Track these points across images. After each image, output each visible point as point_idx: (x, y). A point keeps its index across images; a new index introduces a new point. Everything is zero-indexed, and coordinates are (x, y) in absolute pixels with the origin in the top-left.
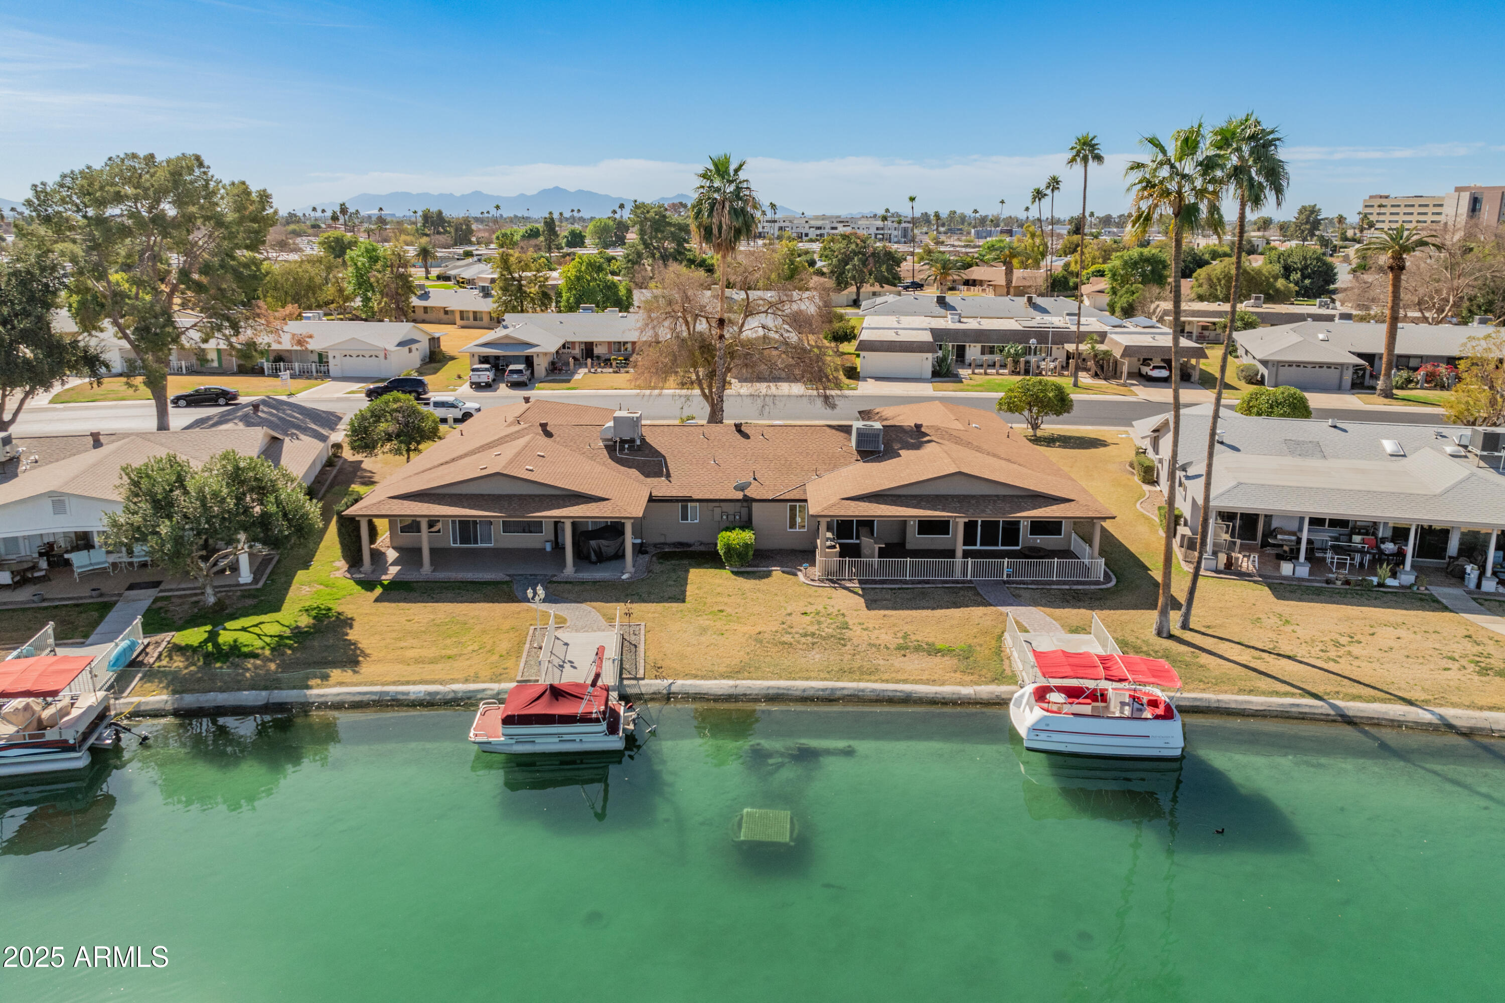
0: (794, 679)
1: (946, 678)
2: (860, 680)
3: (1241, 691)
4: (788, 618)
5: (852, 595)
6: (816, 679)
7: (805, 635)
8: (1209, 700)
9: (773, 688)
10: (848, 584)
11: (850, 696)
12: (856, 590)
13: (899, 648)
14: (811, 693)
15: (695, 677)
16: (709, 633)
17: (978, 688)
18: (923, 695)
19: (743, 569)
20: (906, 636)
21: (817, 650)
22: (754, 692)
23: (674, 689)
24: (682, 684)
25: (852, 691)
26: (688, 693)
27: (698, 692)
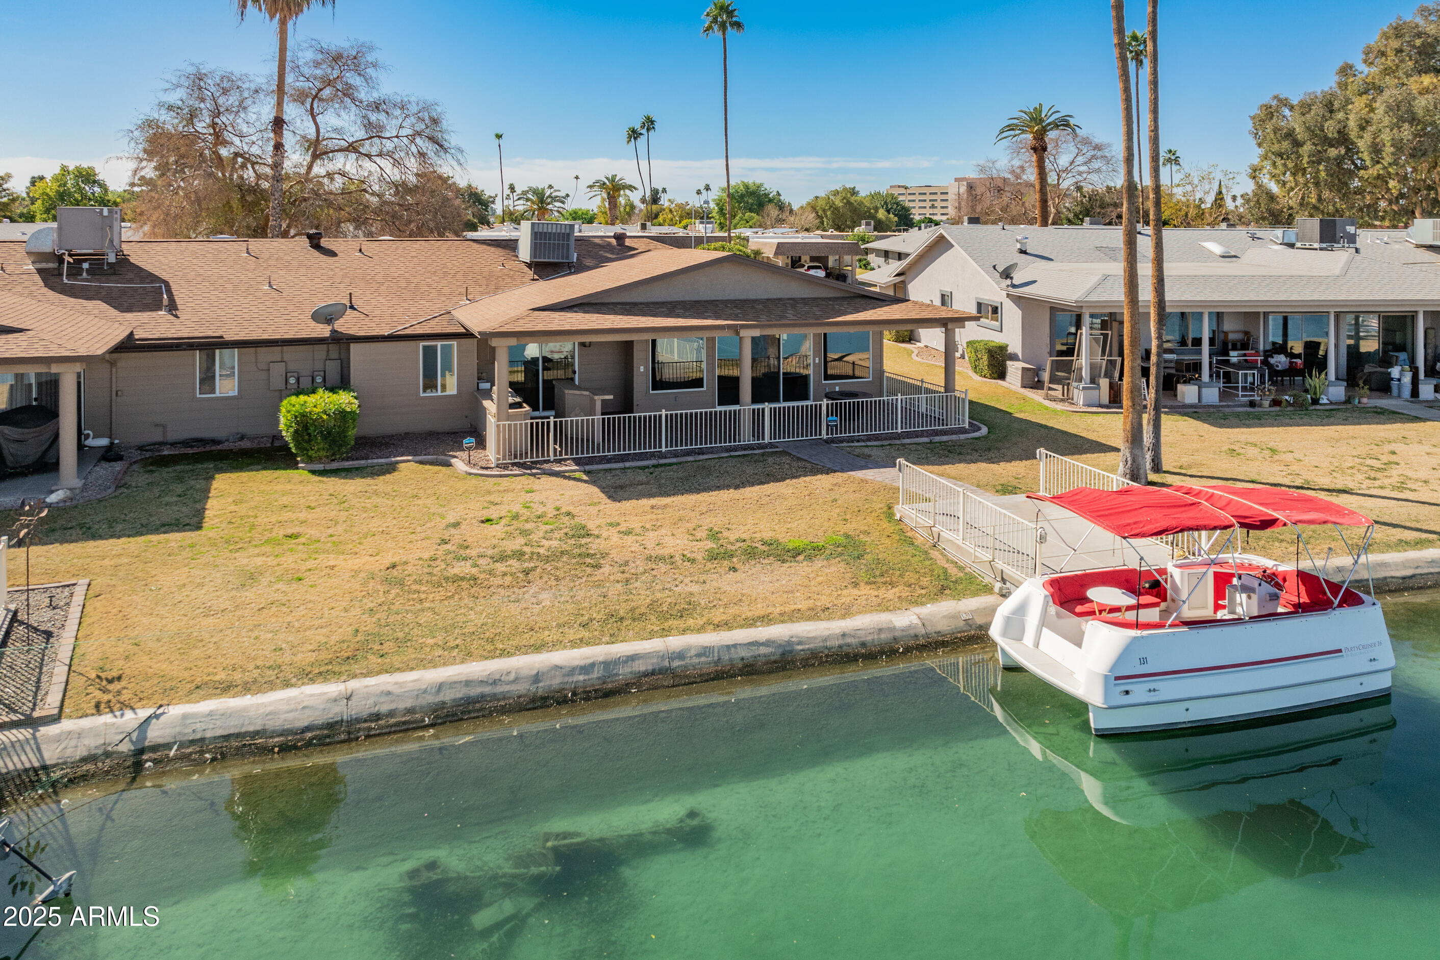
0: (505, 653)
1: (847, 600)
2: (665, 632)
4: (453, 531)
5: (572, 482)
6: (555, 645)
7: (502, 558)
9: (453, 684)
10: (557, 468)
11: (653, 673)
12: (577, 475)
13: (713, 557)
14: (556, 682)
15: (226, 688)
16: (264, 581)
17: (921, 612)
18: (818, 644)
19: (335, 465)
20: (714, 535)
21: (540, 583)
22: (402, 705)
23: (155, 734)
24: (185, 717)
25: (655, 661)
26: (202, 740)
27: (232, 731)
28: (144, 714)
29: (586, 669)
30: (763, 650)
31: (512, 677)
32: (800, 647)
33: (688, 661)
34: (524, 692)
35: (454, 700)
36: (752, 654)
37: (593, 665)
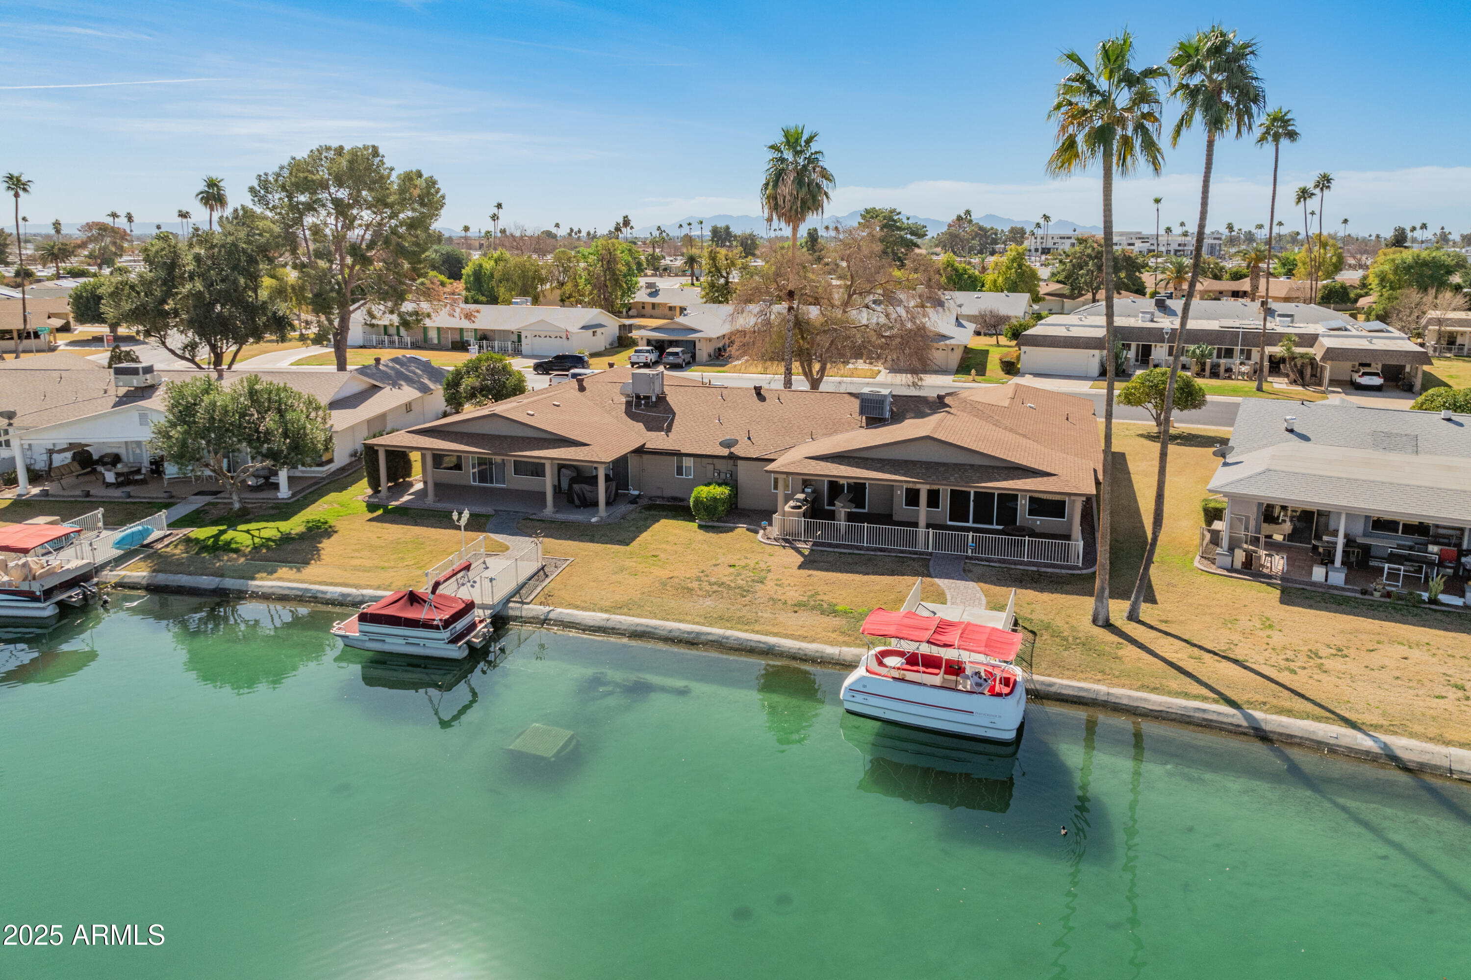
0: (668, 620)
1: (821, 636)
2: (732, 628)
3: (1143, 687)
4: (712, 568)
6: (688, 622)
7: (714, 584)
8: (1097, 692)
9: (642, 625)
10: (799, 545)
11: (714, 641)
13: (798, 605)
14: (677, 634)
15: (577, 607)
16: (625, 573)
17: (845, 649)
18: (787, 649)
19: (710, 524)
20: (815, 595)
21: (715, 597)
22: (623, 627)
23: (551, 616)
24: (561, 613)
25: (716, 637)
26: (562, 621)
28: (551, 608)
31: (662, 628)
33: (729, 641)
34: (664, 635)
35: (641, 631)
37: (692, 632)
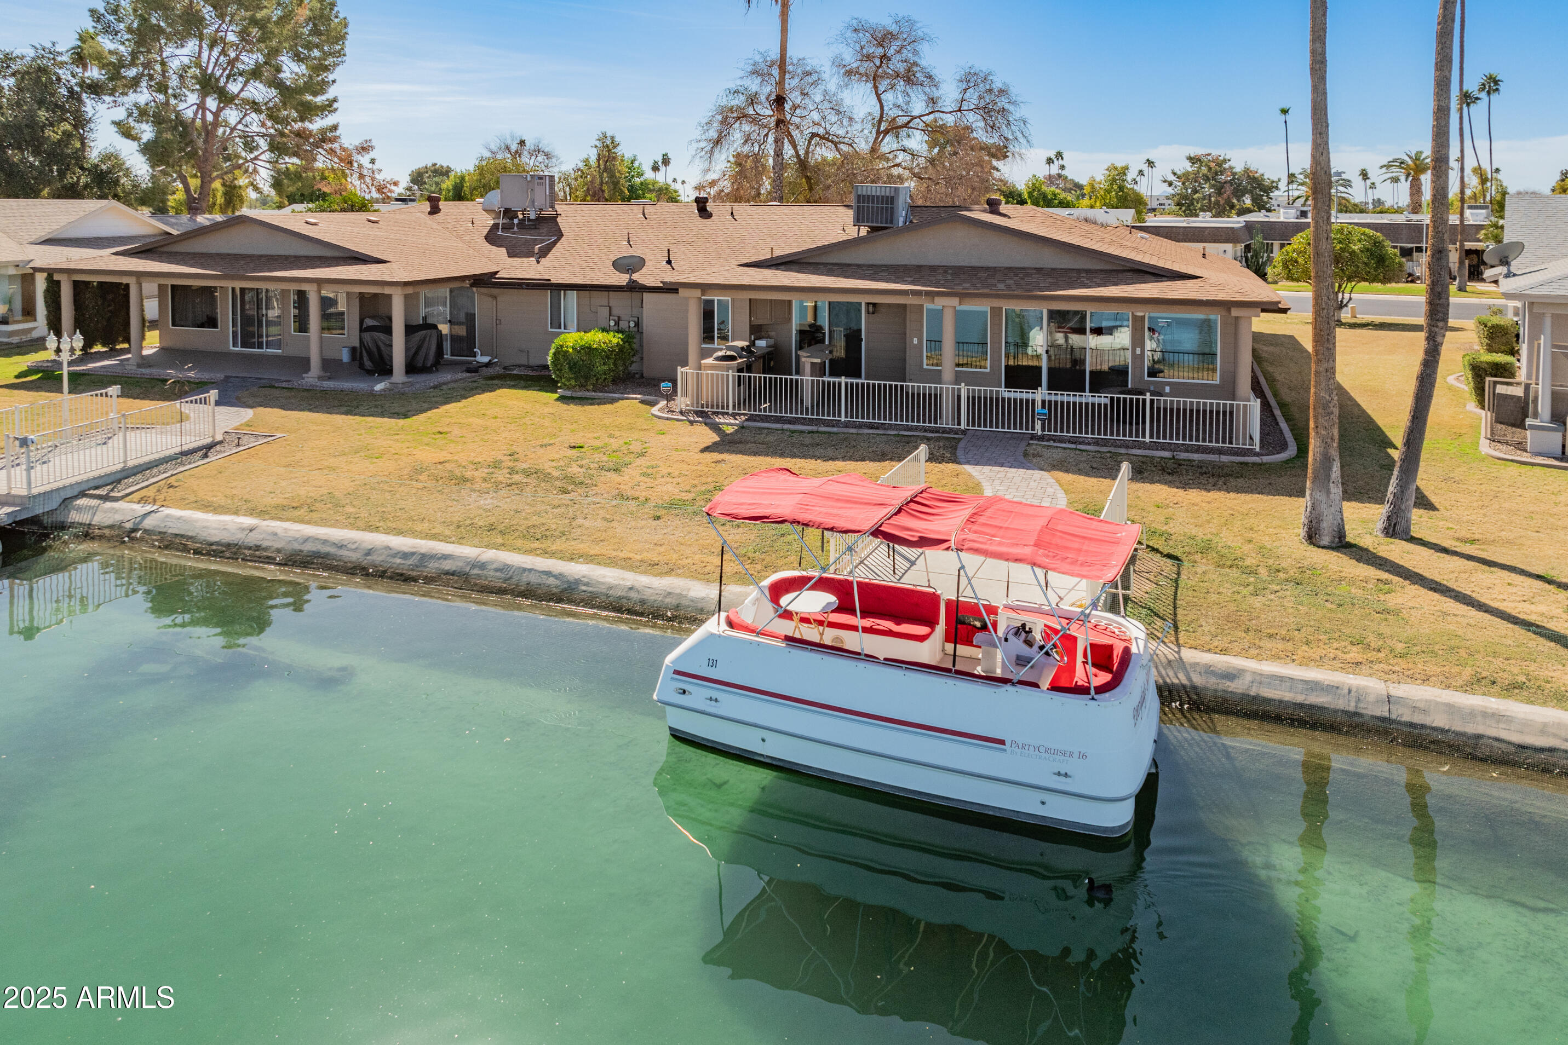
0: (376, 530)
5: (709, 432)
8: (1358, 695)
10: (723, 420)
11: (454, 573)
12: (726, 427)
15: (207, 506)
18: (602, 590)
19: (580, 394)
22: (281, 545)
23: (147, 523)
24: (167, 516)
25: (460, 564)
26: (165, 533)
27: (182, 532)
28: (154, 508)
29: (406, 555)
30: (551, 581)
31: (354, 547)
32: (584, 588)
33: (485, 572)
34: (354, 560)
35: (308, 551)
36: (539, 581)
37: (413, 554)
